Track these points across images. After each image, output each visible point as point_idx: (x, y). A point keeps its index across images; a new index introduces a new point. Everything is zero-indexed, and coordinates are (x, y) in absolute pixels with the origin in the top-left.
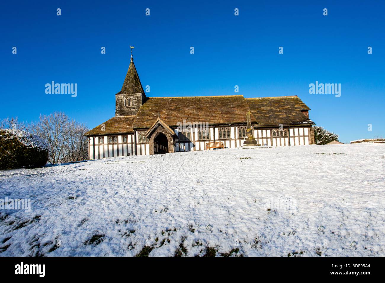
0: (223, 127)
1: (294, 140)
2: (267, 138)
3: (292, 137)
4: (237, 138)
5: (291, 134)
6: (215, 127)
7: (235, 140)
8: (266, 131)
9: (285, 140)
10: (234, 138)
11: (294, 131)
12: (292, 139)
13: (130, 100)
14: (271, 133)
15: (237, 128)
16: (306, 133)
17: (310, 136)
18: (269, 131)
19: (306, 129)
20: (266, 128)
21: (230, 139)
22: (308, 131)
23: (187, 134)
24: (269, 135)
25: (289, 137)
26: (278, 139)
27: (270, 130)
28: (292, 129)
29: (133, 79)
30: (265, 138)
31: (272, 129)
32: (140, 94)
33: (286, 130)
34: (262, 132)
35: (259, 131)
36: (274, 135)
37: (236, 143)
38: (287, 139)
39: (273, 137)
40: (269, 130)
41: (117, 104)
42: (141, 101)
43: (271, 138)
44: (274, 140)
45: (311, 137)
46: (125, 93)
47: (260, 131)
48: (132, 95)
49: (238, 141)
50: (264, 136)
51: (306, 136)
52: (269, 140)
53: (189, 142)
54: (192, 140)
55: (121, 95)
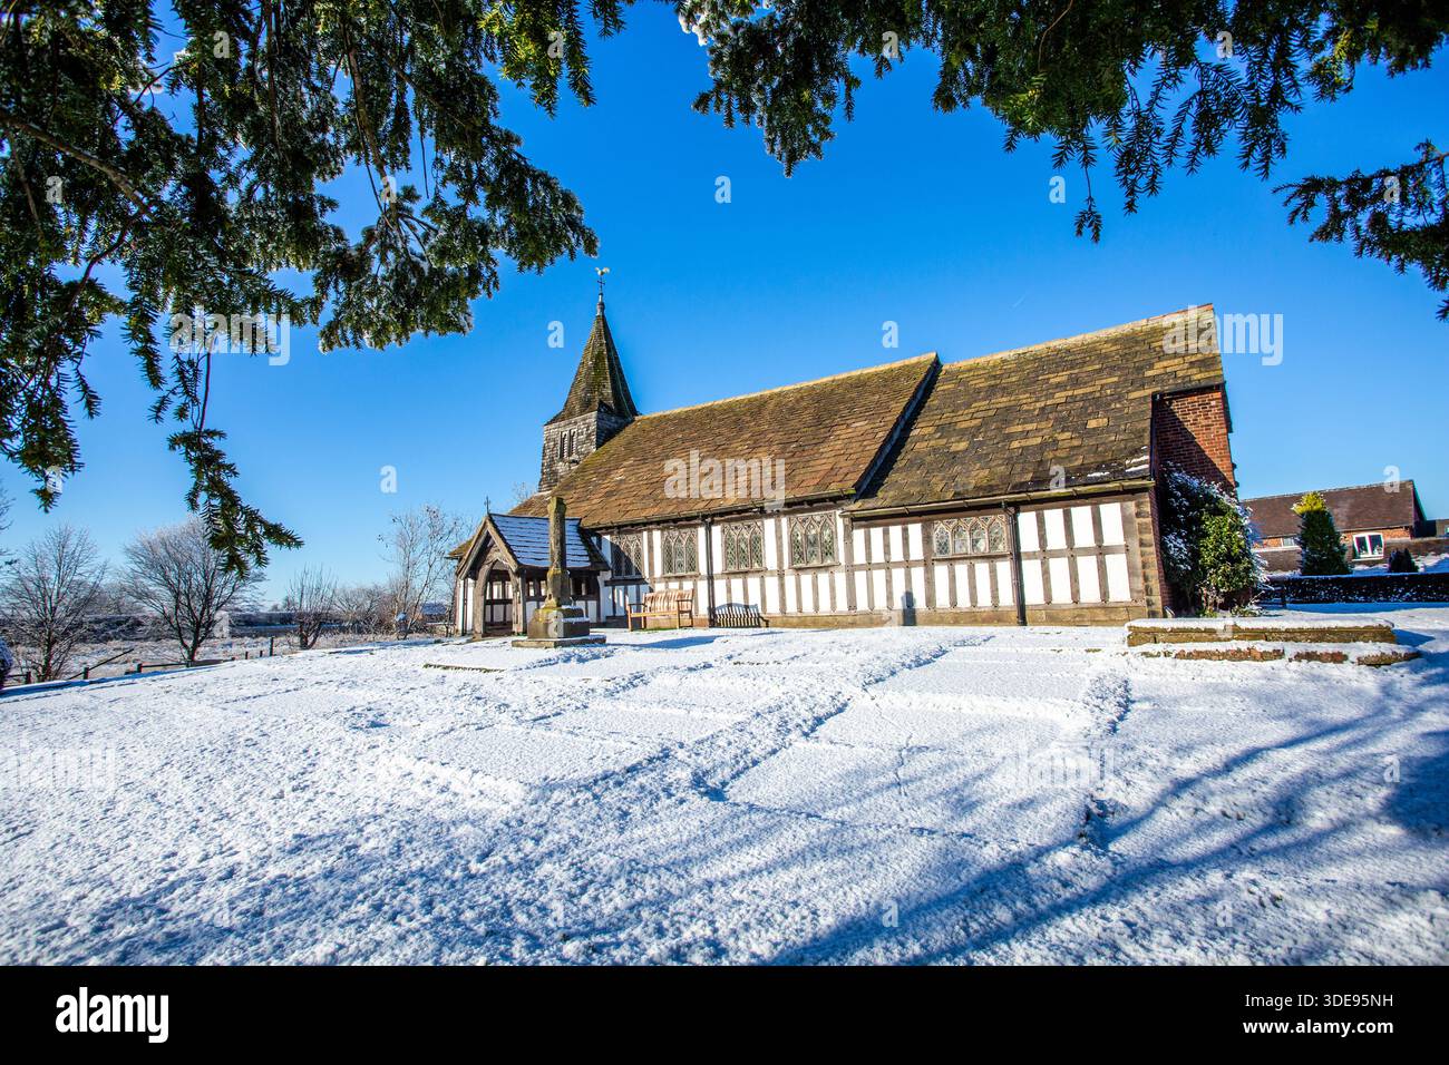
0: (736, 520)
1: (1046, 573)
2: (908, 564)
3: (1032, 556)
4: (786, 565)
5: (1029, 542)
6: (712, 523)
7: (781, 576)
8: (905, 531)
9: (993, 573)
10: (775, 567)
11: (1041, 522)
12: (1031, 569)
13: (571, 438)
14: (927, 539)
15: (784, 520)
16: (1113, 533)
17: (1135, 545)
18: (915, 530)
19: (1111, 512)
20: (903, 517)
21: (762, 572)
22: (1126, 520)
23: (633, 554)
24: (917, 552)
25: (1017, 557)
26: (961, 569)
27: (923, 527)
28: (1032, 515)
29: (589, 368)
30: (897, 564)
31: (931, 521)
32: (594, 414)
33: (1000, 520)
34: (886, 533)
35: (872, 530)
36: (943, 547)
37: (782, 586)
38: (1004, 568)
39: (938, 560)
40: (918, 526)
41: (544, 455)
42: (594, 438)
43: (928, 563)
44: (941, 571)
45: (1142, 555)
46: (563, 419)
47: (877, 533)
48: (576, 423)
49: (790, 580)
50: (897, 554)
51: (1111, 550)
52: (918, 574)
53: (639, 581)
54: (646, 574)
55: (553, 426)
